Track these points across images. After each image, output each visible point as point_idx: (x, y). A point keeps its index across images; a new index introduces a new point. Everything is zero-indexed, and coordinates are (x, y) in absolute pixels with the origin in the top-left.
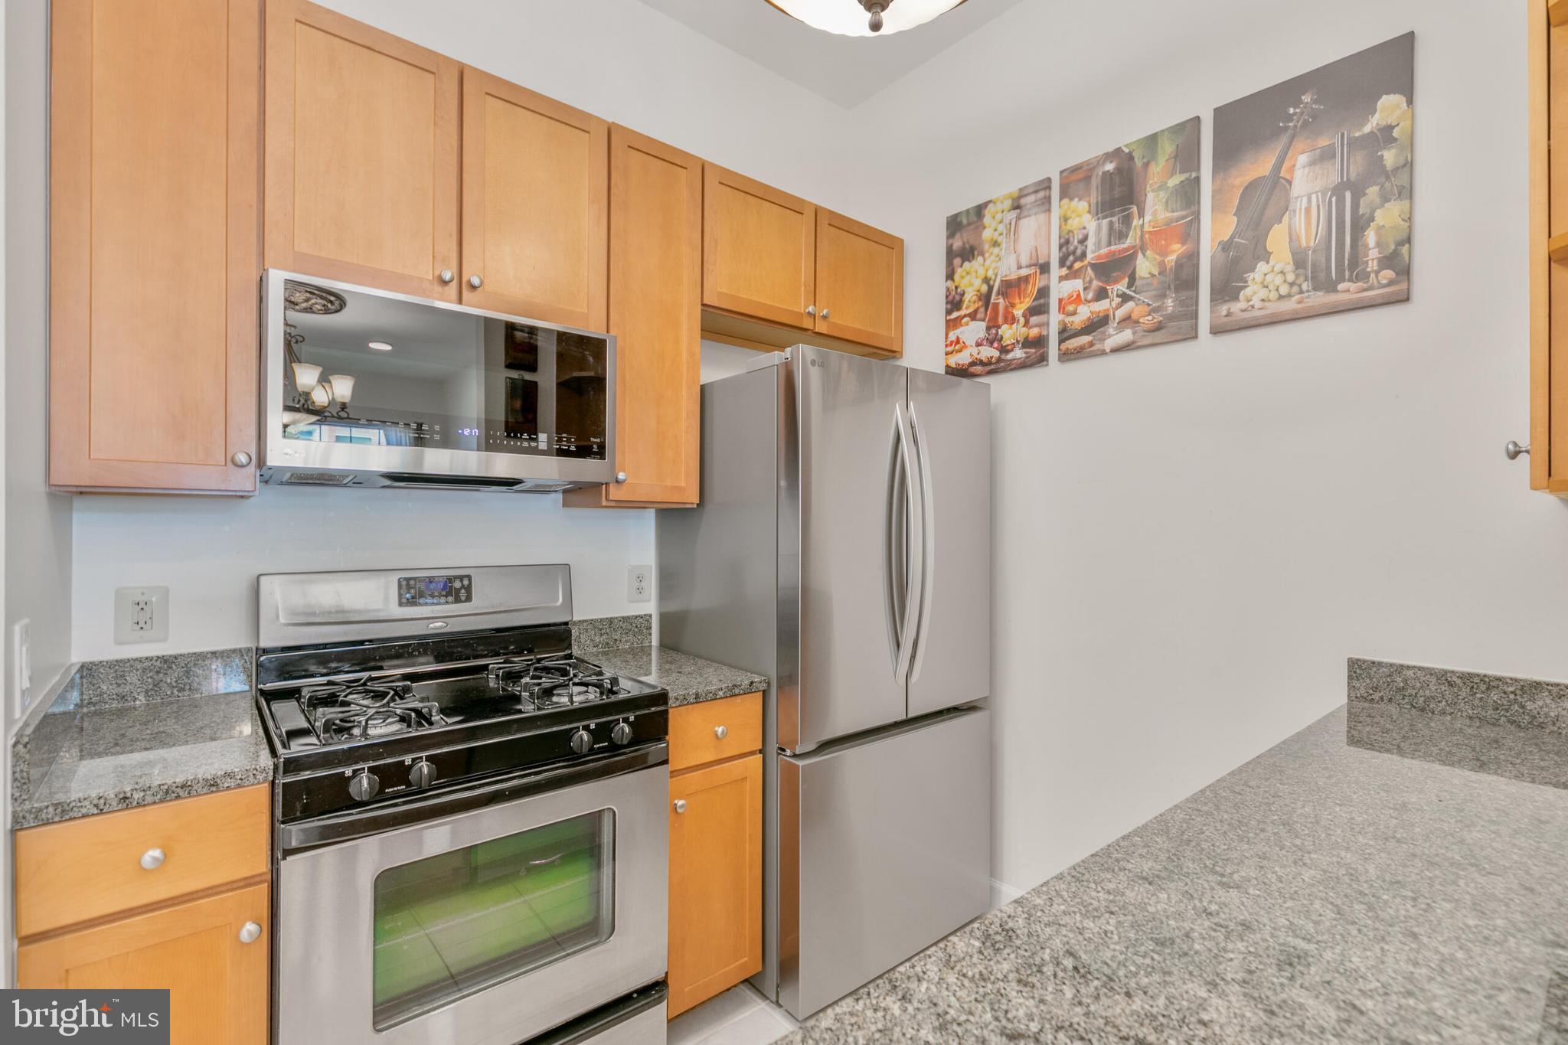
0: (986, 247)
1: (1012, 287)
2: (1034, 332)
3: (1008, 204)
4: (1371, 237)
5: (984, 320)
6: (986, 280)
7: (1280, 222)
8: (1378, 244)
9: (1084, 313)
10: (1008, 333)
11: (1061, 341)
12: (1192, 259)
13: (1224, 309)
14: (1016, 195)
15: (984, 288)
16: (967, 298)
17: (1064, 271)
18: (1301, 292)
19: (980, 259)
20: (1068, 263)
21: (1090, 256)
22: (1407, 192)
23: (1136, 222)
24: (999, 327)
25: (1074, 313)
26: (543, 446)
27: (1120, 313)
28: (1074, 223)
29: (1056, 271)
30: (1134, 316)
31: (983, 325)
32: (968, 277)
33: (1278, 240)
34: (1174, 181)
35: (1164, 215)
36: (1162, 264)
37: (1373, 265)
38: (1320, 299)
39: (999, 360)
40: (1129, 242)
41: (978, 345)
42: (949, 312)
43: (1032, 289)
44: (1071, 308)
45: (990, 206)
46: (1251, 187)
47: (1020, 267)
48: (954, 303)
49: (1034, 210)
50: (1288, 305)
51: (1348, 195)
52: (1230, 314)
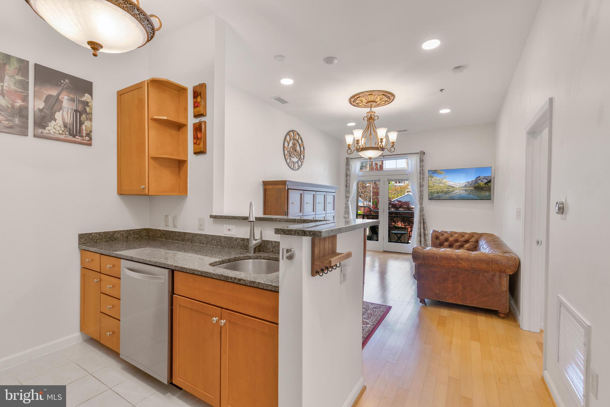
4: (84, 127)
7: (59, 112)
8: (86, 130)
12: (25, 108)
18: (66, 134)
22: (91, 120)
34: (18, 78)
35: (13, 87)
36: (13, 105)
37: (84, 135)
38: (71, 138)
46: (49, 97)
50: (63, 137)
51: (78, 114)
52: (42, 133)
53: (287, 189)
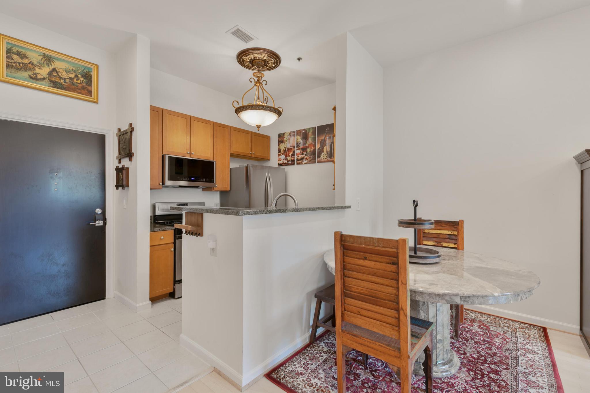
0: (285, 141)
1: (289, 150)
2: (293, 159)
3: (288, 134)
5: (284, 155)
6: (285, 148)
7: (325, 146)
9: (300, 156)
10: (289, 158)
11: (297, 161)
12: (315, 150)
13: (319, 159)
14: (290, 132)
15: (285, 149)
16: (282, 150)
17: (297, 149)
19: (284, 143)
20: (298, 147)
21: (301, 147)
23: (307, 142)
24: (287, 157)
25: (299, 156)
26: (204, 181)
27: (305, 157)
28: (299, 140)
29: (296, 148)
30: (307, 158)
31: (284, 156)
32: (282, 146)
33: (325, 149)
34: (312, 136)
35: (311, 142)
36: (311, 150)
38: (329, 159)
39: (287, 163)
40: (306, 145)
41: (284, 160)
42: (278, 153)
43: (293, 150)
44: (298, 155)
45: (286, 133)
46: (322, 140)
47: (290, 146)
48: (279, 151)
49: (293, 136)
50: (326, 160)
51: (332, 144)
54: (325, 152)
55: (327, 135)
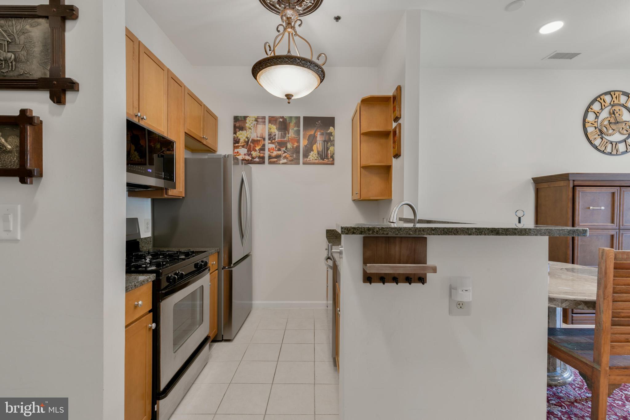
0: (247, 129)
1: (255, 142)
2: (262, 155)
3: (254, 119)
4: (329, 152)
5: (247, 149)
6: (247, 138)
7: (315, 144)
8: (330, 153)
9: (275, 153)
10: (254, 154)
11: (269, 159)
12: (298, 147)
13: (305, 159)
14: (256, 117)
15: (247, 140)
16: (241, 141)
17: (270, 142)
18: (319, 159)
19: (245, 131)
20: (271, 140)
21: (276, 140)
22: (334, 145)
23: (287, 135)
24: (251, 151)
25: (272, 153)
27: (284, 155)
28: (272, 130)
29: (267, 141)
30: (287, 156)
31: (246, 150)
32: (241, 135)
33: (315, 147)
34: (295, 129)
35: (293, 136)
36: (293, 146)
37: (329, 157)
38: (321, 161)
39: (251, 160)
40: (286, 139)
41: (245, 155)
42: (234, 143)
43: (262, 143)
44: (272, 151)
45: (248, 118)
46: (310, 136)
47: (257, 137)
48: (236, 141)
49: (262, 124)
50: (316, 161)
51: (326, 143)
52: (306, 161)
53: (571, 186)
54: (315, 152)
55: (318, 131)
